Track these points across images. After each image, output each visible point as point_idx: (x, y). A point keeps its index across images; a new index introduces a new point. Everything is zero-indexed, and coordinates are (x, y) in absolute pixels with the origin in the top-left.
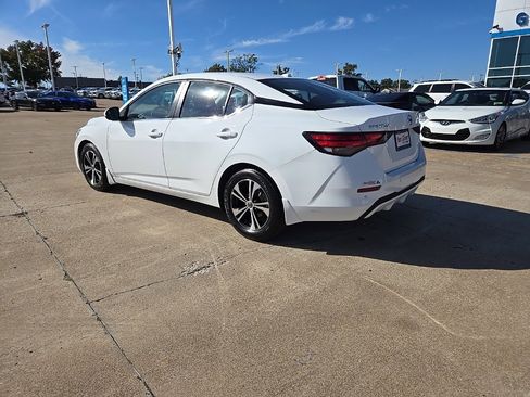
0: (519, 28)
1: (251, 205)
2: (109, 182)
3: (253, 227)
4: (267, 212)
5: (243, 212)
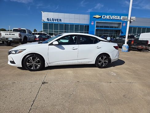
1: (103, 61)
2: (46, 66)
3: (104, 66)
4: (107, 62)
5: (101, 63)
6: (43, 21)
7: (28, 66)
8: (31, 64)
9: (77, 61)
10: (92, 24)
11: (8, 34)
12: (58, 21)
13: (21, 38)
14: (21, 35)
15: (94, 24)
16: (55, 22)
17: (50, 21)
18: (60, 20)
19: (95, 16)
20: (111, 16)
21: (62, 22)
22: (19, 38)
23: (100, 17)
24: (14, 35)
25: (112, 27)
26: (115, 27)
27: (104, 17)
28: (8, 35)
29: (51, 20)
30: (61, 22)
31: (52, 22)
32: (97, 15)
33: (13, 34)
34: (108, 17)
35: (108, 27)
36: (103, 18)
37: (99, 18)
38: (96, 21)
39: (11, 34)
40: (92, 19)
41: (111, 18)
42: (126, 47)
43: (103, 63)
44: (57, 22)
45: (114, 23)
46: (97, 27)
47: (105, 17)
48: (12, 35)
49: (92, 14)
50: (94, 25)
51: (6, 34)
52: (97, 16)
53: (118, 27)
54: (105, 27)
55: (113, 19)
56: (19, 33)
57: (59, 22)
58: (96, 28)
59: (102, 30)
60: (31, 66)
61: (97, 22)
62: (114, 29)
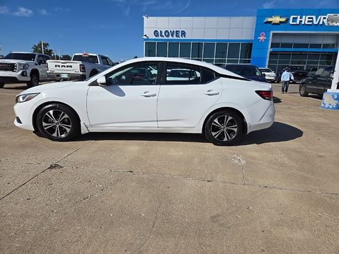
0: (155, 38)
1: (224, 128)
2: (84, 131)
3: (226, 139)
4: (236, 130)
5: (219, 132)
6: (145, 37)
7: (45, 128)
8: (51, 125)
9: (155, 124)
10: (261, 38)
11: (61, 65)
12: (179, 36)
13: (84, 73)
14: (84, 68)
15: (267, 39)
16: (170, 37)
17: (160, 38)
18: (184, 33)
19: (270, 20)
20: (314, 17)
21: (188, 37)
22: (81, 73)
23: (283, 20)
24: (71, 67)
25: (318, 46)
26: (326, 46)
27: (295, 19)
28: (60, 68)
29: (163, 34)
30: (184, 38)
31: (166, 38)
32: (276, 15)
33: (69, 64)
34: (305, 20)
35: (305, 46)
36: (291, 22)
37: (281, 22)
38: (272, 32)
39: (66, 65)
40: (262, 26)
41: (315, 23)
42: (333, 96)
43: (223, 132)
44: (175, 37)
45: (324, 35)
46: (273, 45)
47: (299, 20)
48: (66, 68)
49: (261, 15)
50: (267, 41)
51: (56, 66)
52: (277, 19)
53: (334, 45)
54: (297, 46)
55: (321, 23)
56: (80, 62)
57: (181, 38)
58: (270, 50)
59: (286, 55)
60: (52, 130)
61: (274, 34)
62: (321, 50)
